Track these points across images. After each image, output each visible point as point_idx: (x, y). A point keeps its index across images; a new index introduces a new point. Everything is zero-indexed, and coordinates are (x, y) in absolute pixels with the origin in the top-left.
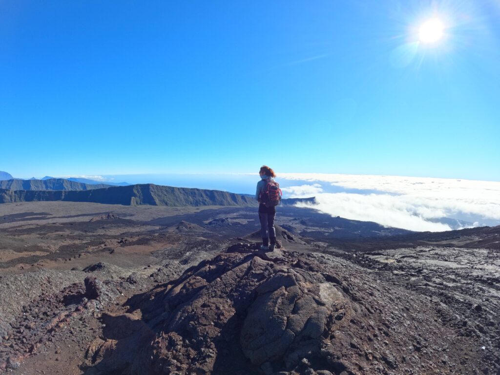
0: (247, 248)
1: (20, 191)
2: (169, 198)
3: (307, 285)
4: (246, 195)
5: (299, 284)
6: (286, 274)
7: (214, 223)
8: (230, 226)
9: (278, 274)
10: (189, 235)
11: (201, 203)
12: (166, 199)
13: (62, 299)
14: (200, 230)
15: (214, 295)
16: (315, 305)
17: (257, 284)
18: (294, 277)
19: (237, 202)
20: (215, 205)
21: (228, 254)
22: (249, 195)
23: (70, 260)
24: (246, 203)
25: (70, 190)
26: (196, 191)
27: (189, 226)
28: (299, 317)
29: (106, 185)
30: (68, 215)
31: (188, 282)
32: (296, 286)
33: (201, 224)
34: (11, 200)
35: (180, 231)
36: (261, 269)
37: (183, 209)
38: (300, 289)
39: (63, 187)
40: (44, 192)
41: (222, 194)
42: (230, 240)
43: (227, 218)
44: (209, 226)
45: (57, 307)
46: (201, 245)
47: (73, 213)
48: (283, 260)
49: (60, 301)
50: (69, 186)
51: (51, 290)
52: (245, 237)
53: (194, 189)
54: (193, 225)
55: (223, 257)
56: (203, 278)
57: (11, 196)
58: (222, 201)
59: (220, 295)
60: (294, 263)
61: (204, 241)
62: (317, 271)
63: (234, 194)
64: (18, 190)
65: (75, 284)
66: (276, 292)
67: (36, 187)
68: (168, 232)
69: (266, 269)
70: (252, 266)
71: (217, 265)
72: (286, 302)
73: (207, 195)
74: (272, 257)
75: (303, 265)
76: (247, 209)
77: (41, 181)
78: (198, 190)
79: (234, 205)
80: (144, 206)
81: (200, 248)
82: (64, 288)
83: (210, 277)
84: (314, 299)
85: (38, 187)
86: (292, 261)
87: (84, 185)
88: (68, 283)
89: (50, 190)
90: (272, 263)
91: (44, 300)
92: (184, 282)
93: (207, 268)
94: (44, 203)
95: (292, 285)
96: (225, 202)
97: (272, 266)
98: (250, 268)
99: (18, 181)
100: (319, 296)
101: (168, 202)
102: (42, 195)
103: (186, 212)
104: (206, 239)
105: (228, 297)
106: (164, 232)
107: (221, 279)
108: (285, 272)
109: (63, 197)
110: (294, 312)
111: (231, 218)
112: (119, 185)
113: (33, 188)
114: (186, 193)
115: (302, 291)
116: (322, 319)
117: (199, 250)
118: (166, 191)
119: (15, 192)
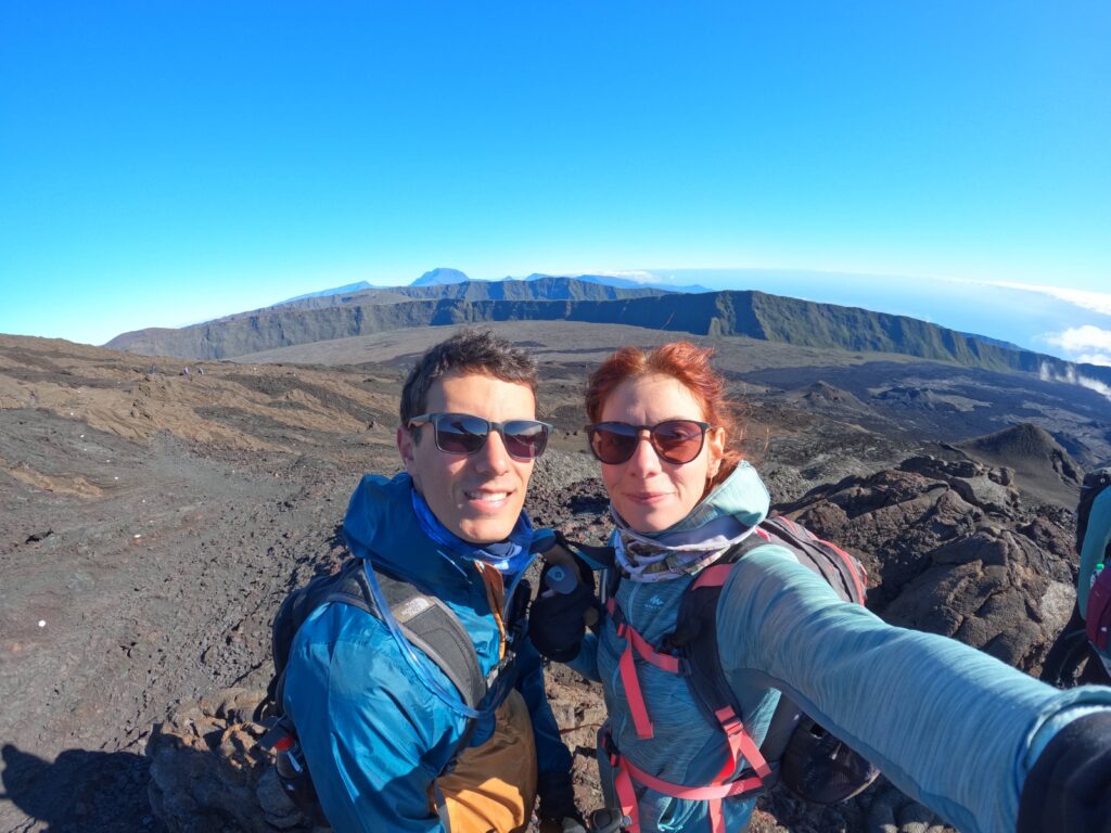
0: (940, 469)
1: (484, 303)
2: (795, 327)
3: (1024, 573)
4: (979, 336)
5: (1011, 565)
6: (994, 539)
7: (893, 398)
8: (931, 410)
9: (980, 533)
10: (828, 415)
11: (868, 343)
12: (786, 327)
13: (569, 502)
14: (857, 407)
15: (853, 542)
16: (1022, 615)
17: (938, 544)
18: (1007, 548)
19: (953, 353)
20: (901, 352)
21: (900, 472)
22: (985, 337)
23: (575, 434)
24: (976, 359)
25: (583, 299)
26: (860, 317)
27: (833, 395)
28: (984, 624)
29: (657, 290)
30: (576, 348)
31: (814, 510)
32: (1003, 568)
33: (862, 395)
34: (466, 318)
35: (812, 404)
36: (954, 518)
37: (824, 355)
38: (1008, 574)
39: (567, 294)
40: (530, 303)
41: (920, 326)
42: (922, 445)
43: (926, 390)
44: (881, 402)
45: (558, 513)
46: (854, 443)
47: (587, 345)
48: (1002, 512)
49: (565, 505)
50: (580, 291)
51: (549, 484)
52: (961, 443)
53: (854, 310)
54: (842, 394)
55: (889, 477)
56: (842, 507)
57: (466, 312)
58: (918, 346)
59: (864, 546)
60: (1024, 525)
61: (862, 434)
62: (1061, 556)
63: (948, 331)
64: (480, 299)
65: (592, 480)
66: (963, 567)
67: (514, 293)
68: (784, 401)
69: (964, 521)
70: (939, 506)
71: (873, 489)
72: (974, 590)
73: (883, 326)
74: (983, 500)
75: (1040, 533)
76: (976, 374)
77: (524, 282)
78: (863, 312)
79: (947, 359)
80: (736, 340)
81: (850, 450)
82: (573, 484)
83: (854, 507)
84: (1026, 603)
85: (518, 294)
86: (1022, 519)
87: (611, 290)
88: (580, 476)
89: (541, 299)
90: (980, 511)
91: (537, 498)
92: (806, 508)
93: (853, 491)
94: (529, 324)
95: (996, 563)
96: (925, 347)
97: (977, 517)
98: (933, 511)
99: (478, 283)
100: (1039, 602)
101: (793, 334)
102: (526, 309)
103: (830, 361)
104: (867, 432)
105: (878, 553)
106: (775, 401)
107: (874, 516)
108: (993, 535)
109: (568, 313)
110: (980, 613)
111: (935, 391)
112: (684, 292)
113: (509, 296)
114: (834, 316)
115: (1011, 581)
116: (1021, 644)
117: (848, 454)
118: (790, 309)
119: (474, 304)
